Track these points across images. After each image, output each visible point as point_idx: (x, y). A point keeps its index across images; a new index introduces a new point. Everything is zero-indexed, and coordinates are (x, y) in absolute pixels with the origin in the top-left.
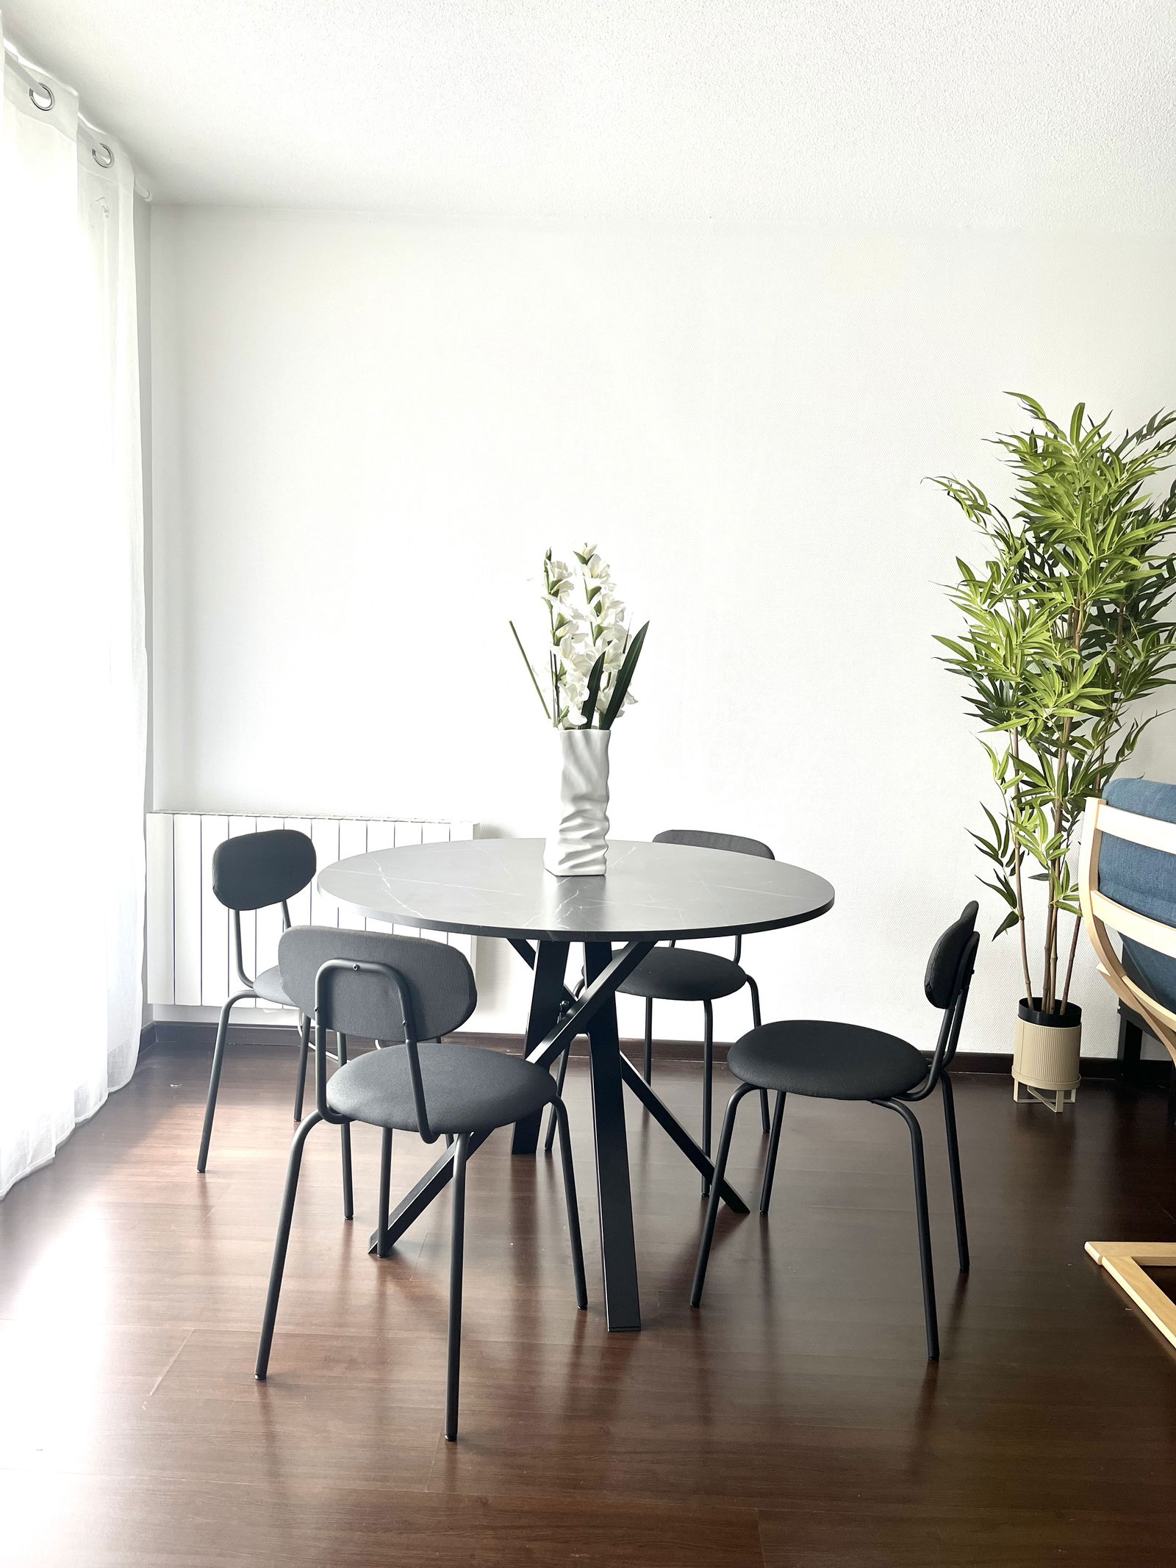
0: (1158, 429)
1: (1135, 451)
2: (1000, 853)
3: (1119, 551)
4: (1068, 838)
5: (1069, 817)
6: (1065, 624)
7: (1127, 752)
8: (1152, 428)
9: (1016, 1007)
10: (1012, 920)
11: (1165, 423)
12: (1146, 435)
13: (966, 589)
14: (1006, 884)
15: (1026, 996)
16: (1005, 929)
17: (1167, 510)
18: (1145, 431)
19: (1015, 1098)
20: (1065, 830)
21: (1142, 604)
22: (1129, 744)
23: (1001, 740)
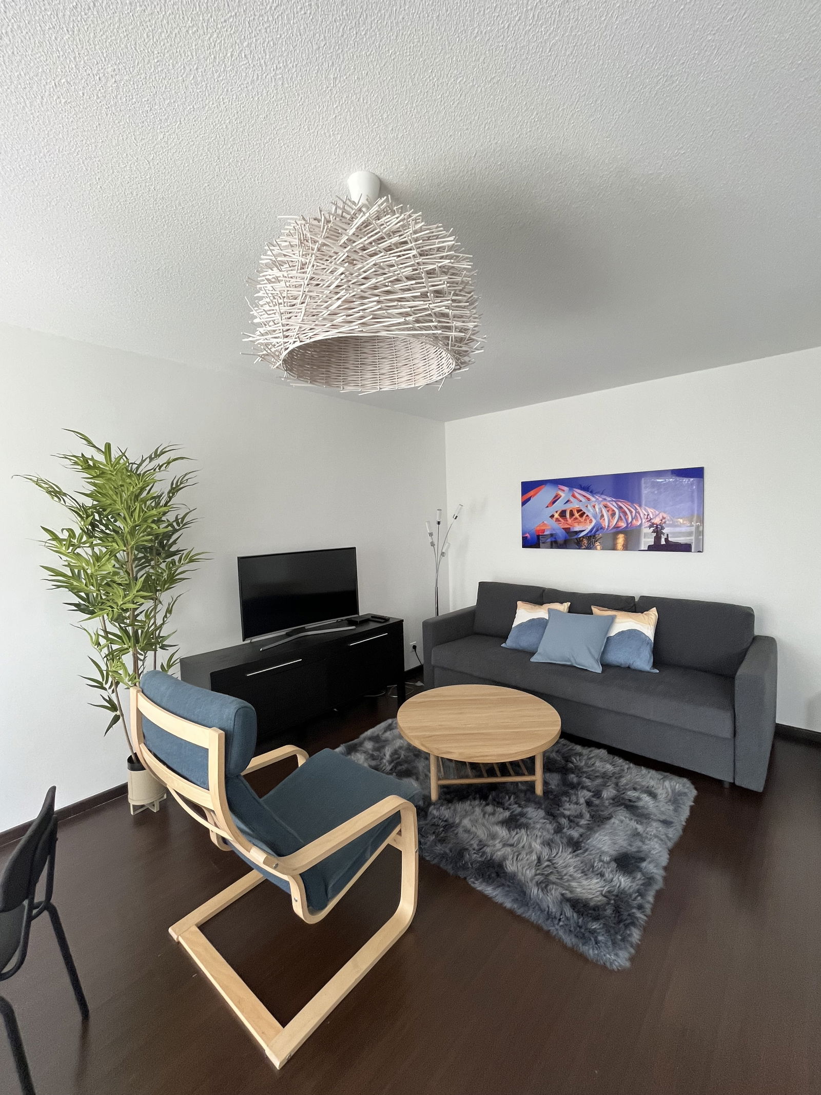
0: (159, 456)
1: (147, 466)
2: (104, 682)
3: (145, 520)
4: (143, 665)
5: (142, 653)
6: (125, 553)
7: (168, 615)
8: (157, 455)
9: (126, 764)
10: (116, 719)
11: (162, 453)
12: (154, 458)
13: (54, 542)
14: (110, 701)
15: (130, 754)
16: (112, 726)
17: (171, 495)
18: (153, 456)
19: (132, 813)
20: (141, 660)
21: (165, 542)
22: (169, 611)
23: (95, 624)
